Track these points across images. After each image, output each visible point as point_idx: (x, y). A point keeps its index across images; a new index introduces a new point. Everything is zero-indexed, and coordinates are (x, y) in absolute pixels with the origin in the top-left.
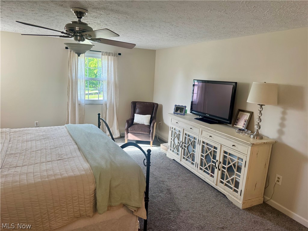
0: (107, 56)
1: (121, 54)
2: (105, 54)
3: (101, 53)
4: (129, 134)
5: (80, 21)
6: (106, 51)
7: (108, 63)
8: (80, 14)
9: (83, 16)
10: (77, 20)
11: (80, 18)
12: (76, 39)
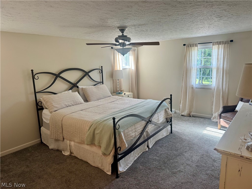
0: (218, 45)
1: (233, 40)
2: (216, 43)
3: (212, 44)
4: (221, 119)
5: (123, 35)
6: (216, 41)
7: (218, 52)
8: (122, 30)
9: (124, 31)
10: (121, 34)
11: (123, 32)
12: (121, 46)
